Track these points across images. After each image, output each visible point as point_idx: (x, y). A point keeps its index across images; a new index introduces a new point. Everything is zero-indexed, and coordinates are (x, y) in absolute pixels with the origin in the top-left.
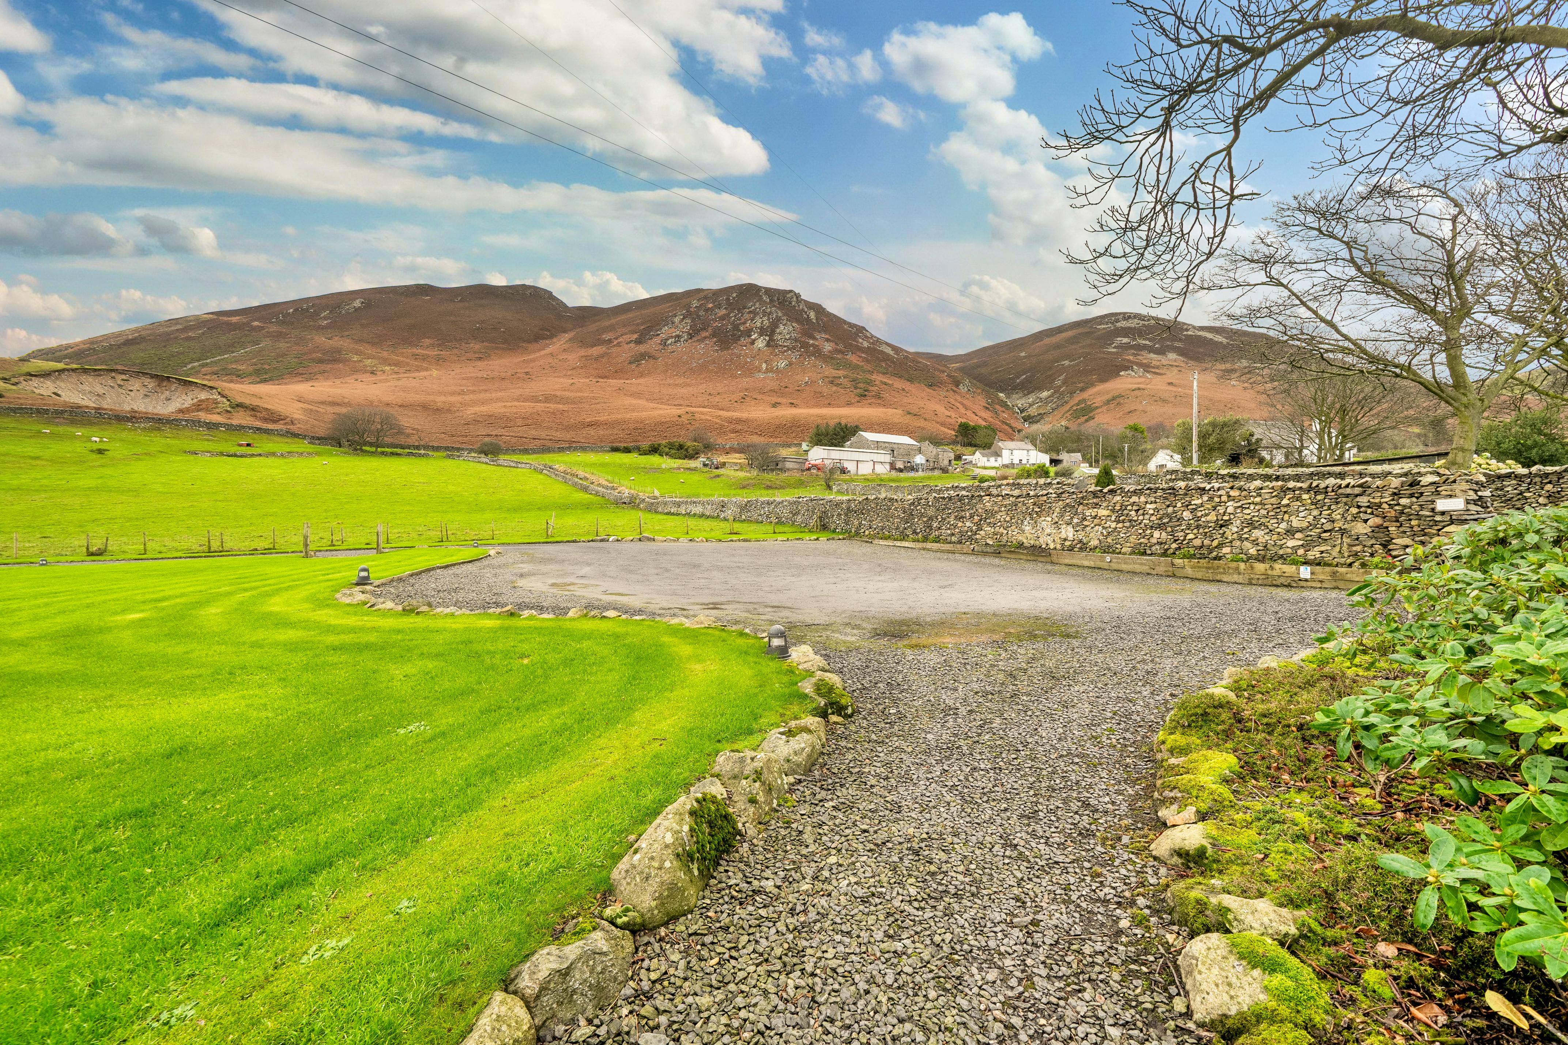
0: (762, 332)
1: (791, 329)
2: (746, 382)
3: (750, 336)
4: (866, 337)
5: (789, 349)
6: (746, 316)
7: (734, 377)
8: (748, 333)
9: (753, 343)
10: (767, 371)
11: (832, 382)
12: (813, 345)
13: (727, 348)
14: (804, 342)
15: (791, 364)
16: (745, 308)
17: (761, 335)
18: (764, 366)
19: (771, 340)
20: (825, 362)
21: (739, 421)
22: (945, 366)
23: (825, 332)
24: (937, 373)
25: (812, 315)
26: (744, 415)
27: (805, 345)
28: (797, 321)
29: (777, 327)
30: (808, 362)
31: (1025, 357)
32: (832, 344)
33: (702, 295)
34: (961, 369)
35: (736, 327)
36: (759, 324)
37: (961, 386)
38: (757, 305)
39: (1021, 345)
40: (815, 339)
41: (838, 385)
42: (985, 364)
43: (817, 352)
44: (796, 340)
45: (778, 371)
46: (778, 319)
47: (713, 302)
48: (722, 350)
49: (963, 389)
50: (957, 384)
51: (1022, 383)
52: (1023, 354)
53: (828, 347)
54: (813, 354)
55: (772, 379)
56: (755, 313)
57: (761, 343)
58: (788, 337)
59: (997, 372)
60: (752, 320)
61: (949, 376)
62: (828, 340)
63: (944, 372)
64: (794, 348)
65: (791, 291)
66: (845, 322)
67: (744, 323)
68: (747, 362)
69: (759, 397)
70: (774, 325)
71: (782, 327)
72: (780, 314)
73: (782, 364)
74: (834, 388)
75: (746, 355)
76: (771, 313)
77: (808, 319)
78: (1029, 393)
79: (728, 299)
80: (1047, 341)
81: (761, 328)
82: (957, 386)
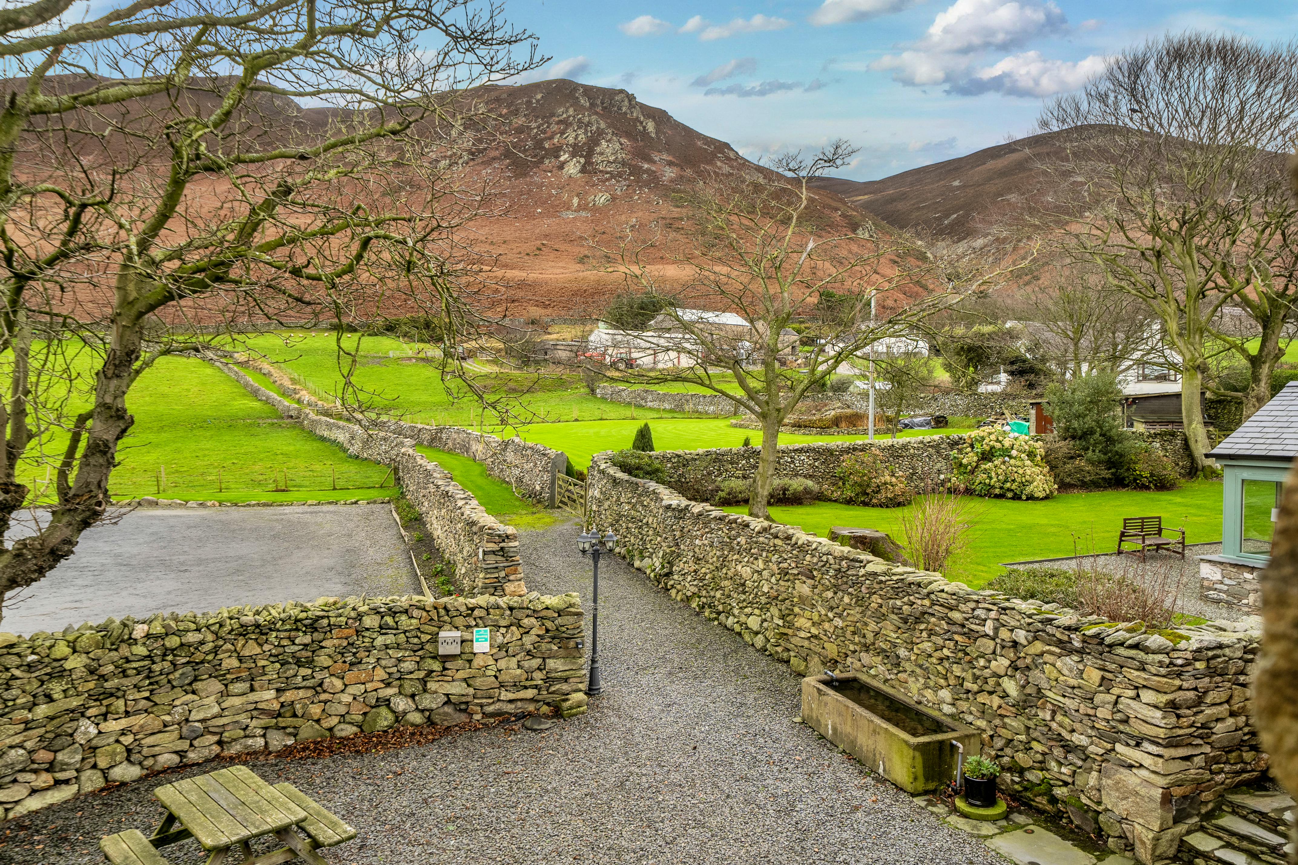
0: (576, 151)
1: (617, 146)
2: (547, 224)
3: (557, 157)
4: (728, 158)
5: (613, 176)
6: (555, 128)
7: (531, 216)
8: (556, 152)
9: (561, 166)
10: (580, 208)
11: (669, 226)
12: (647, 171)
13: (525, 175)
14: (635, 167)
15: (614, 198)
16: (553, 115)
17: (573, 155)
18: (575, 201)
19: (588, 162)
20: (665, 197)
21: (522, 284)
22: (842, 201)
23: (668, 151)
24: (826, 211)
25: (651, 126)
26: (533, 276)
27: (636, 171)
28: (628, 135)
29: (598, 144)
30: (641, 195)
31: (958, 188)
32: (675, 169)
33: (494, 95)
34: (866, 206)
35: (539, 144)
36: (571, 140)
37: (860, 231)
38: (571, 111)
39: (956, 169)
40: (651, 161)
41: (678, 230)
42: (903, 197)
43: (654, 181)
44: (624, 164)
45: (595, 209)
46: (600, 133)
47: (508, 106)
48: (517, 177)
49: (862, 234)
50: (854, 227)
51: (952, 225)
52: (956, 183)
53: (669, 173)
54: (647, 184)
55: (586, 220)
56: (566, 123)
57: (573, 169)
58: (612, 158)
59: (918, 209)
60: (562, 133)
61: (844, 216)
62: (670, 164)
63: (837, 209)
64: (620, 175)
65: (622, 91)
66: (699, 136)
67: (551, 138)
68: (551, 195)
69: (562, 247)
70: (593, 141)
71: (604, 144)
72: (603, 125)
73: (602, 199)
74: (672, 235)
75: (551, 184)
76: (589, 124)
77: (645, 133)
78: (959, 240)
79: (529, 103)
80: (992, 164)
81: (575, 146)
82: (854, 230)
